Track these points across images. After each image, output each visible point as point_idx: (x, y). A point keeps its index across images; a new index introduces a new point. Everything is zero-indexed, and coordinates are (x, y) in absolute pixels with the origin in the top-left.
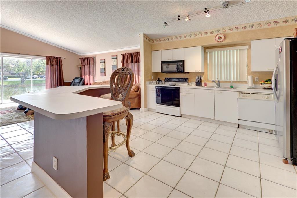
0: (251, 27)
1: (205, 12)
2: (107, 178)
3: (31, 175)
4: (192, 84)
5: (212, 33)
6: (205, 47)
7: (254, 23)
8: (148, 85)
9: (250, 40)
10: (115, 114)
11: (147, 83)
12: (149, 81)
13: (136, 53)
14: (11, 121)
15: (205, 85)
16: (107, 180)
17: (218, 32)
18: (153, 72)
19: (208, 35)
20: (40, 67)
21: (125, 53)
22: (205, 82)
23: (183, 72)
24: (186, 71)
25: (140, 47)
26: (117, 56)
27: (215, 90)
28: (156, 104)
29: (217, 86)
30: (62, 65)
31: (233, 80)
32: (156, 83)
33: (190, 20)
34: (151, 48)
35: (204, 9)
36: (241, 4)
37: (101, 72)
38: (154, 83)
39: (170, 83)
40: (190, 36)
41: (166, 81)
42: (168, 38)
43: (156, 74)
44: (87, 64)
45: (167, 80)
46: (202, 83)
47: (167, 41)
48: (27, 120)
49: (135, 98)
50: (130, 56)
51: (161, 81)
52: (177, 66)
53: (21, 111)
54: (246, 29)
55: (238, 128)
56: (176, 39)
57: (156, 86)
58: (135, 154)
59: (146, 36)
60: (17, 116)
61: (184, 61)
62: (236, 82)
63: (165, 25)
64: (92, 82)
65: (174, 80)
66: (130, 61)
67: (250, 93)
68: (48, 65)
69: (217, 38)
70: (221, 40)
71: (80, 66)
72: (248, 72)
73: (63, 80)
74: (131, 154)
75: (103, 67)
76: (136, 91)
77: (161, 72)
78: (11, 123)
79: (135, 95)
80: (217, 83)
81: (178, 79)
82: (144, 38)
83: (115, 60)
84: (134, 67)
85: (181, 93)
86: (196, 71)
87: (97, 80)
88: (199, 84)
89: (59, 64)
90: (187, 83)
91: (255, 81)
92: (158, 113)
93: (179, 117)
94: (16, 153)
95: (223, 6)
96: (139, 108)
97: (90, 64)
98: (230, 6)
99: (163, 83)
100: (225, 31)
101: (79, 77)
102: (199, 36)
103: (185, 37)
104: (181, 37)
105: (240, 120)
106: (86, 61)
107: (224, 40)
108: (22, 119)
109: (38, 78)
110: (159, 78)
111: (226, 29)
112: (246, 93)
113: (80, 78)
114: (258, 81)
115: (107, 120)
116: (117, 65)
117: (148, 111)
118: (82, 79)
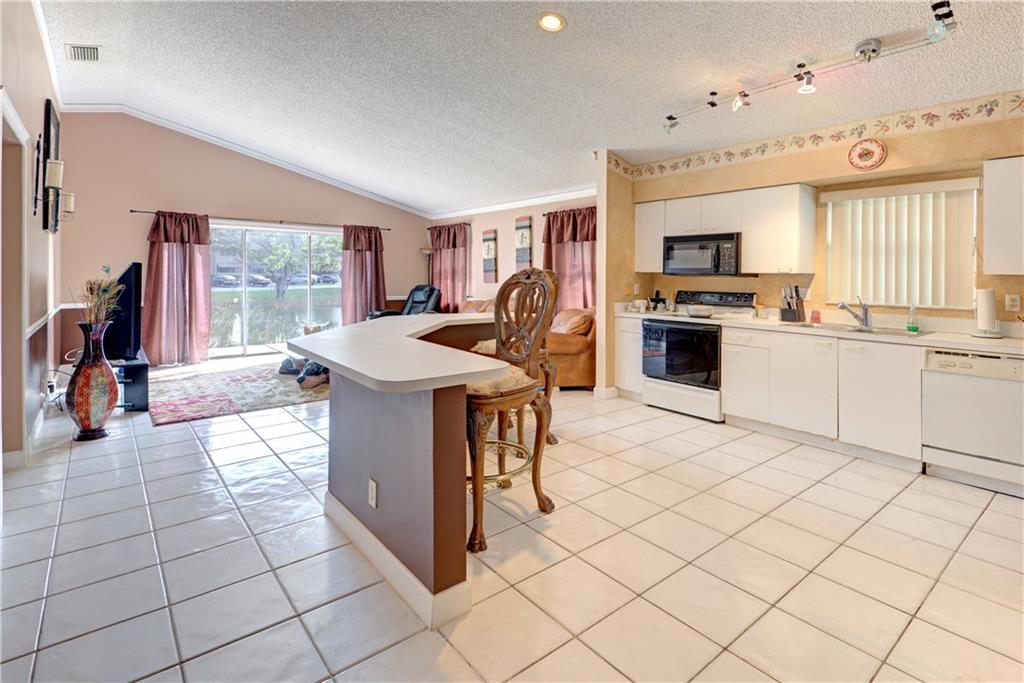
0: (984, 110)
1: (799, 78)
2: (481, 549)
3: (323, 520)
4: (767, 314)
5: (838, 137)
6: (815, 185)
7: (996, 95)
8: (618, 315)
9: (982, 159)
10: (502, 393)
11: (618, 307)
12: (623, 300)
13: (588, 208)
14: (272, 400)
15: (816, 318)
16: (480, 553)
17: (860, 134)
18: (637, 273)
19: (822, 145)
20: (324, 250)
21: (553, 211)
22: (816, 307)
23: (737, 273)
24: (744, 270)
25: (598, 191)
26: (530, 218)
27: (839, 338)
28: (644, 377)
29: (857, 324)
30: (381, 251)
31: (921, 303)
32: (647, 308)
33: (748, 104)
34: (633, 194)
35: (796, 67)
36: (921, 43)
37: (485, 271)
38: (639, 308)
39: (694, 309)
40: (763, 149)
41: (679, 303)
42: (687, 159)
43: (649, 279)
44: (446, 244)
45: (683, 298)
46: (806, 310)
47: (683, 170)
48: (304, 399)
49: (578, 354)
50: (569, 219)
51: (664, 301)
52: (714, 252)
53: (289, 376)
54: (966, 121)
55: (922, 476)
56: (713, 161)
57: (644, 320)
58: (556, 508)
59: (615, 159)
60: (281, 388)
61: (738, 235)
62: (930, 312)
63: (669, 122)
64: (459, 301)
65: (708, 297)
66: (568, 234)
67: (967, 355)
68: (349, 252)
69: (855, 155)
70: (869, 163)
71: (428, 252)
72: (980, 274)
73: (385, 296)
74: (545, 506)
75: (492, 256)
76: (582, 332)
77: (661, 271)
78: (270, 406)
79: (580, 346)
80: (858, 313)
81: (722, 295)
82: (609, 162)
83: (526, 232)
84: (580, 255)
85: (722, 345)
86: (781, 271)
87: (473, 293)
88: (792, 314)
89: (373, 249)
90: (753, 311)
91: (1007, 309)
92: (649, 406)
93: (716, 422)
94: (290, 474)
95: (858, 54)
96: (590, 388)
97: (454, 246)
98: (881, 54)
99: (672, 308)
100: (886, 131)
101: (426, 286)
102: (794, 149)
103: (745, 154)
104: (729, 155)
105: (928, 446)
106: (444, 236)
107: (882, 160)
108: (293, 398)
109: (319, 282)
110: (658, 293)
111: (890, 124)
112: (954, 354)
113: (427, 289)
114: (1017, 309)
115: (481, 407)
116: (531, 249)
117: (620, 396)
118: (432, 290)
